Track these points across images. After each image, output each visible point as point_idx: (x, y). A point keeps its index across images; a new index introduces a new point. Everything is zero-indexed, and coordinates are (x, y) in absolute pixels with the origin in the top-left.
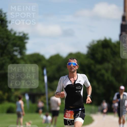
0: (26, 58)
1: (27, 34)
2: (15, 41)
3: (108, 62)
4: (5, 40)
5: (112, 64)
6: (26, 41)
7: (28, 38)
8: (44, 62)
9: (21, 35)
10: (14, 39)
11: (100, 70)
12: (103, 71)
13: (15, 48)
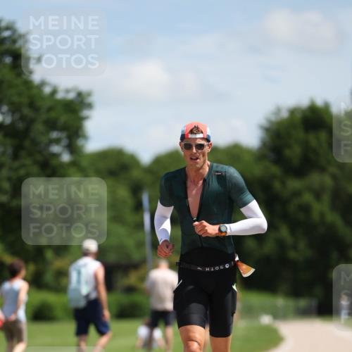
0: (84, 163)
1: (89, 94)
2: (53, 114)
3: (322, 170)
4: (26, 111)
5: (334, 177)
6: (85, 113)
7: (90, 106)
8: (136, 174)
9: (71, 96)
10: (50, 109)
11: (297, 194)
12: (308, 198)
13: (55, 135)
